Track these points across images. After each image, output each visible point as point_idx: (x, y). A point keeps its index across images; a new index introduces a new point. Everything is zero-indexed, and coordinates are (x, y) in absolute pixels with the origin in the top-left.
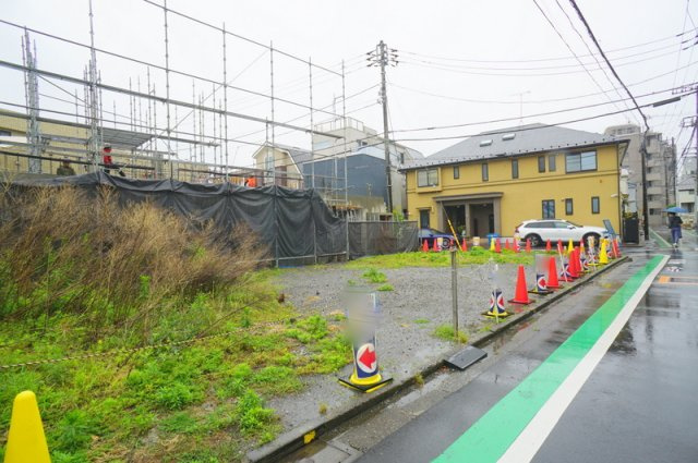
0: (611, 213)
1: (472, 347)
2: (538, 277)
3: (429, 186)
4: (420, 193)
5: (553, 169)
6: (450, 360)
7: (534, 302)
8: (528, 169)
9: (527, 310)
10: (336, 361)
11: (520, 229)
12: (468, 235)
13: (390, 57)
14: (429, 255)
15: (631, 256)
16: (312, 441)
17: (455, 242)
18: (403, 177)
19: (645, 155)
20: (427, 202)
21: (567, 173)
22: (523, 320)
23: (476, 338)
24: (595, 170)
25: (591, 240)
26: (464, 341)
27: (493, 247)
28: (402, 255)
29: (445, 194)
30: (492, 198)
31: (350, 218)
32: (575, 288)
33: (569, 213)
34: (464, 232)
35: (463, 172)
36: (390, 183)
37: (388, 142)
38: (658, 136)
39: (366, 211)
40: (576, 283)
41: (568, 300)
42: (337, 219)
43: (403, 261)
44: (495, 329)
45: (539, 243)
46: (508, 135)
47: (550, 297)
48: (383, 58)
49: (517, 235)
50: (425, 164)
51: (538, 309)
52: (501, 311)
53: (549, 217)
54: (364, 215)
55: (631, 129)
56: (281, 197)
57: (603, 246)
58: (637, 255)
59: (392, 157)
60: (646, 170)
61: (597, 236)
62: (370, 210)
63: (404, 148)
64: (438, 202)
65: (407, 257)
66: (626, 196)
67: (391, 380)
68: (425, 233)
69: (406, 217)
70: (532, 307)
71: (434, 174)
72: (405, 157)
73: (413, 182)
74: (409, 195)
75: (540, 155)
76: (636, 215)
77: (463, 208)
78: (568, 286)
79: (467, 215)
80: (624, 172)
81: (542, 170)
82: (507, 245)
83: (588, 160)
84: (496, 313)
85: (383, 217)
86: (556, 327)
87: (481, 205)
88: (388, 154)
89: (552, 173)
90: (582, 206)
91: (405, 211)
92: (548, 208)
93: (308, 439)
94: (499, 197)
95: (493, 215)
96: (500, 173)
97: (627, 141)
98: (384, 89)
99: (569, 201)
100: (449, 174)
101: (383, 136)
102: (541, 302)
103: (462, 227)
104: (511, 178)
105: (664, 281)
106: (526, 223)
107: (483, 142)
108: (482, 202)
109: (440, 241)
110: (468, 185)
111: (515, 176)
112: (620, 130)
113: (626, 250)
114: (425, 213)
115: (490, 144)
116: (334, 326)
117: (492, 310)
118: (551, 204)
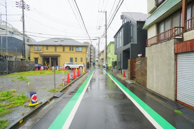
0: (84, 62)
1: (59, 93)
2: (72, 76)
3: (38, 51)
4: (35, 53)
5: (73, 50)
6: (55, 96)
7: (71, 82)
8: (67, 49)
9: (70, 83)
10: (21, 102)
11: (65, 65)
12: (50, 66)
13: (26, 7)
14: (39, 72)
15: (88, 71)
16: (22, 122)
17: (47, 68)
18: (29, 47)
19: (91, 49)
20: (37, 56)
21: (76, 51)
22: (70, 85)
23: (60, 90)
24: (82, 52)
25: (81, 67)
26: (57, 92)
27: (58, 69)
28: (30, 72)
29: (43, 54)
30: (57, 56)
31: (8, 59)
32: (79, 78)
33: (76, 61)
34: (49, 65)
35: (49, 48)
36: (25, 48)
37: (24, 35)
38: (93, 45)
39: (15, 57)
40: (79, 77)
41: (78, 81)
42: (2, 59)
43: (31, 74)
44: (64, 88)
45: (70, 68)
46: (62, 40)
47: (74, 80)
48: (23, 6)
49: (64, 66)
50: (37, 44)
51: (72, 83)
52: (64, 84)
53: (72, 62)
54: (14, 58)
55: (88, 43)
57: (84, 69)
58: (89, 71)
59: (25, 40)
60: (91, 53)
61: (82, 67)
62: (16, 57)
63: (29, 38)
64: (41, 56)
65: (32, 72)
66: (87, 58)
67: (41, 103)
68: (37, 65)
69: (30, 60)
70: (71, 83)
71: (40, 48)
72: (29, 41)
73: (32, 49)
74: (31, 53)
75: (70, 46)
76: (89, 62)
77: (49, 58)
78: (78, 78)
79: (50, 60)
80: (87, 53)
81: (70, 50)
82: (62, 69)
83: (80, 49)
84: (63, 85)
85: (22, 60)
86: (77, 86)
87: (54, 58)
88: (24, 39)
89: (73, 51)
90: (79, 60)
91: (29, 58)
92: (71, 59)
93: (20, 122)
94: (59, 56)
95: (57, 61)
96: (60, 50)
97: (88, 46)
98: (23, 17)
99: (76, 58)
100: (45, 48)
101: (22, 33)
102: (73, 81)
103: (48, 64)
104: (62, 51)
105: (94, 76)
106: (66, 63)
107: (55, 40)
108: (54, 57)
109: (42, 68)
110: (51, 52)
111: (64, 51)
112: (86, 43)
113: (87, 70)
114: (36, 59)
115: (57, 41)
116: (14, 94)
117: (62, 84)
118: (72, 59)
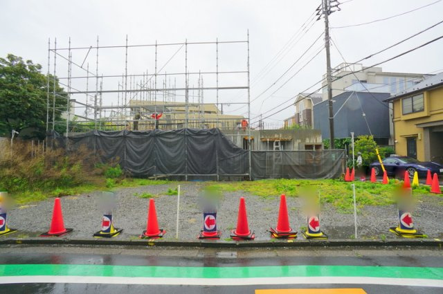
3: (414, 111)
20: (412, 130)
56: (189, 135)
64: (425, 129)
71: (420, 100)
73: (398, 110)
114: (411, 141)
